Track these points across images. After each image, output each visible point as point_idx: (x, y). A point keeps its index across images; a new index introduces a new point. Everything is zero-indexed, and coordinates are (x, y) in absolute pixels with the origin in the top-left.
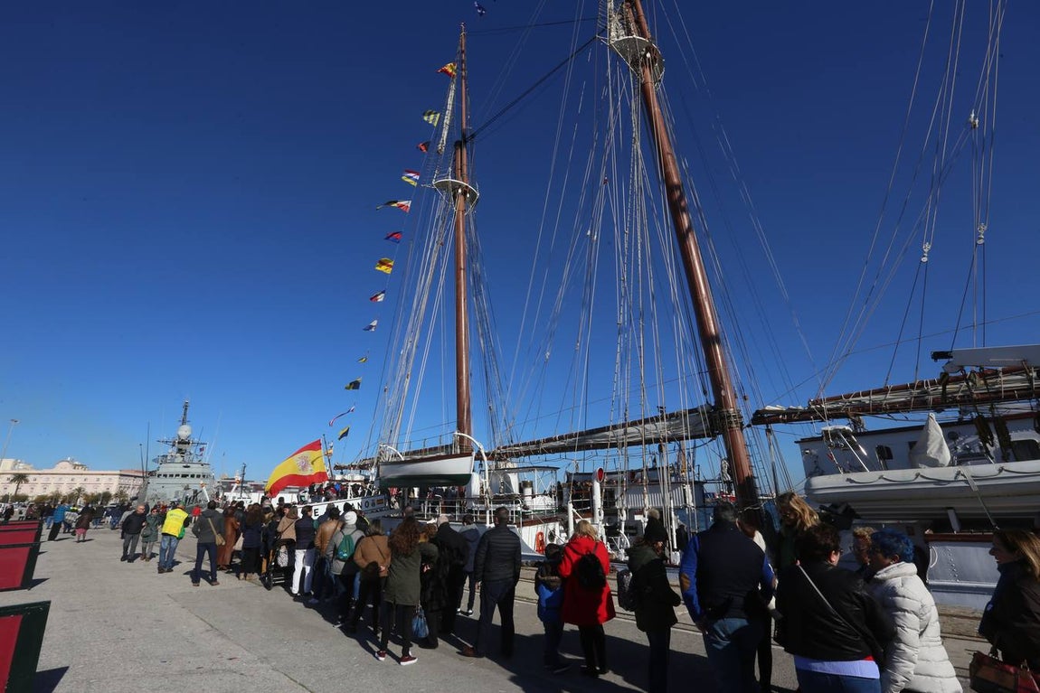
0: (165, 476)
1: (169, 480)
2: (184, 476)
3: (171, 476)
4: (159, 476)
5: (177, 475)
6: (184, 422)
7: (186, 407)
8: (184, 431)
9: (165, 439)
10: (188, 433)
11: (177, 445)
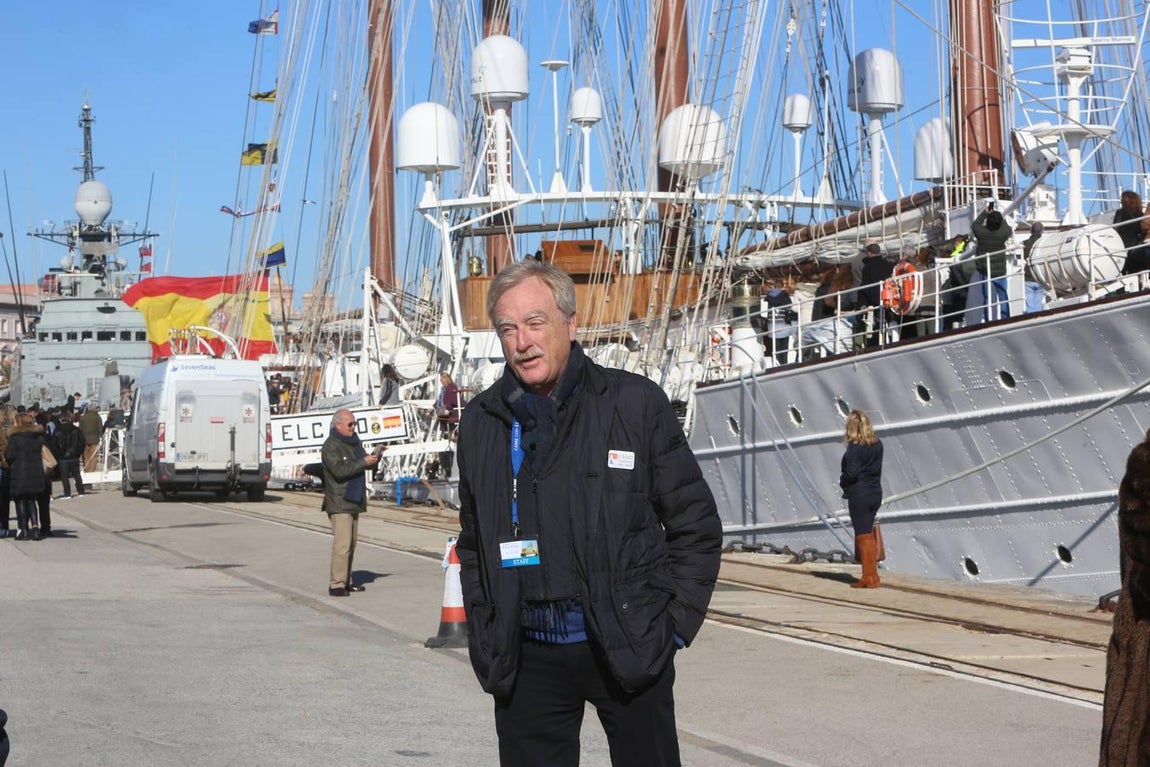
0: (57, 336)
1: (66, 348)
2: (105, 336)
3: (72, 336)
4: (43, 336)
5: (87, 335)
6: (88, 171)
7: (86, 122)
8: (90, 202)
9: (46, 226)
10: (102, 207)
11: (78, 242)
